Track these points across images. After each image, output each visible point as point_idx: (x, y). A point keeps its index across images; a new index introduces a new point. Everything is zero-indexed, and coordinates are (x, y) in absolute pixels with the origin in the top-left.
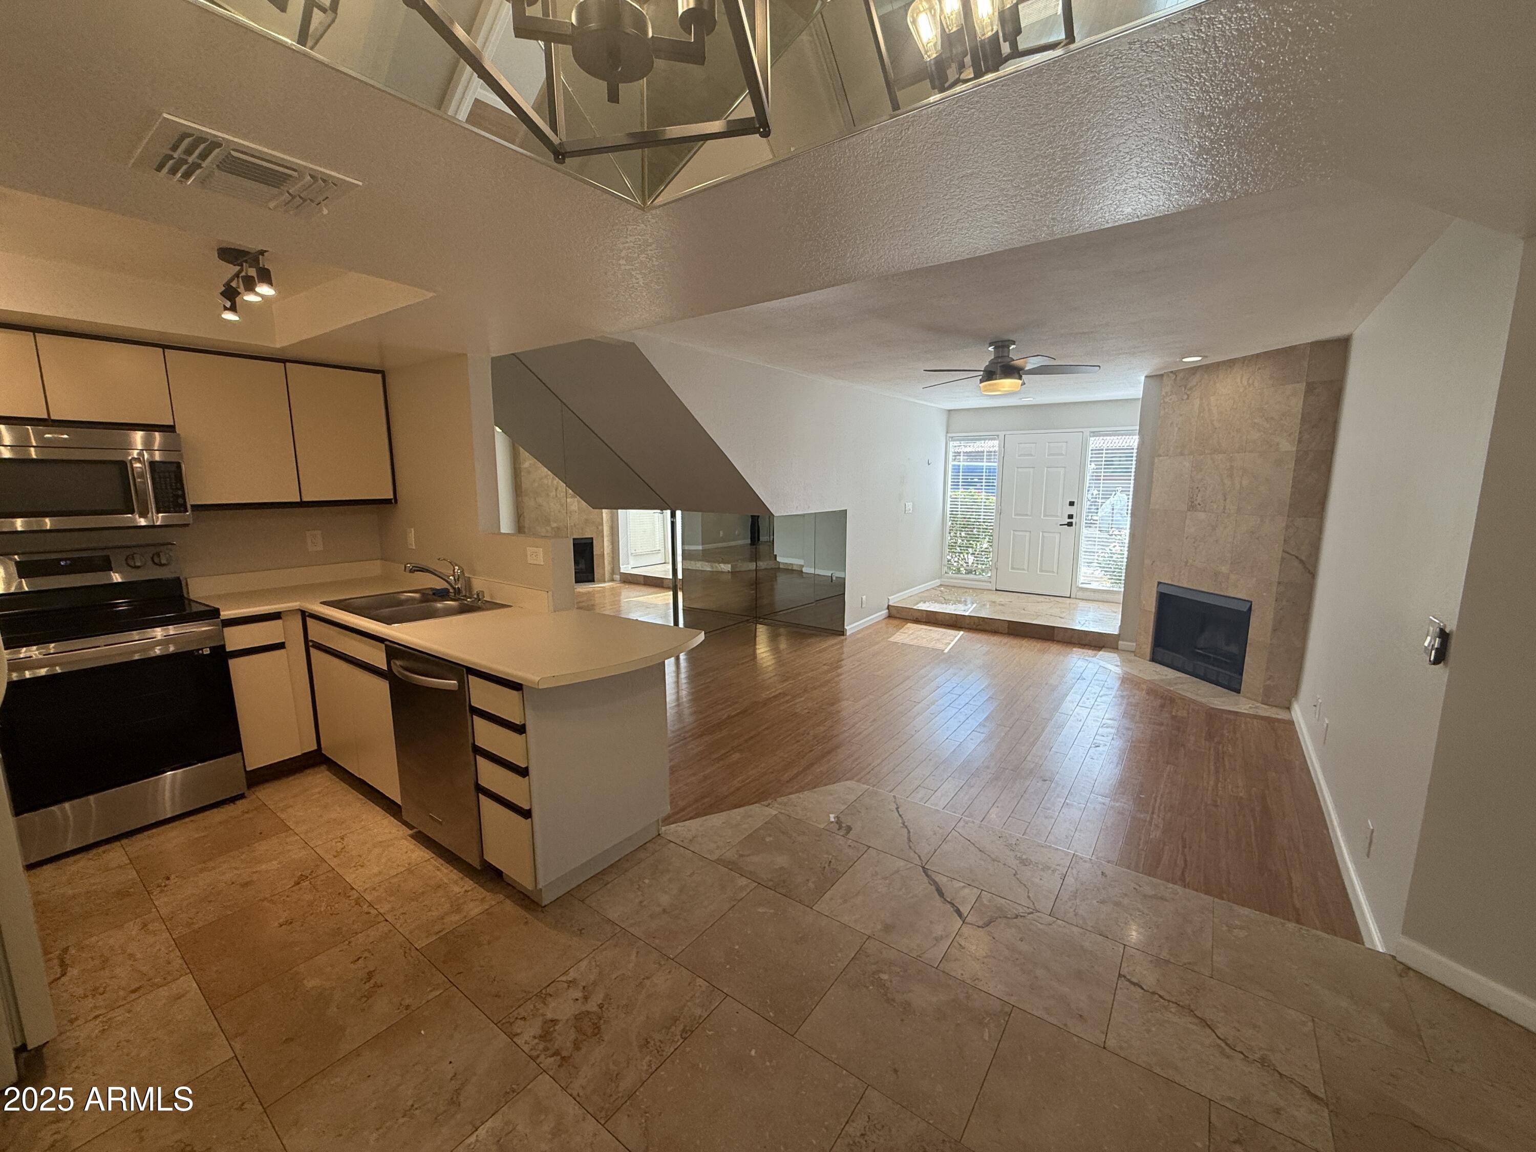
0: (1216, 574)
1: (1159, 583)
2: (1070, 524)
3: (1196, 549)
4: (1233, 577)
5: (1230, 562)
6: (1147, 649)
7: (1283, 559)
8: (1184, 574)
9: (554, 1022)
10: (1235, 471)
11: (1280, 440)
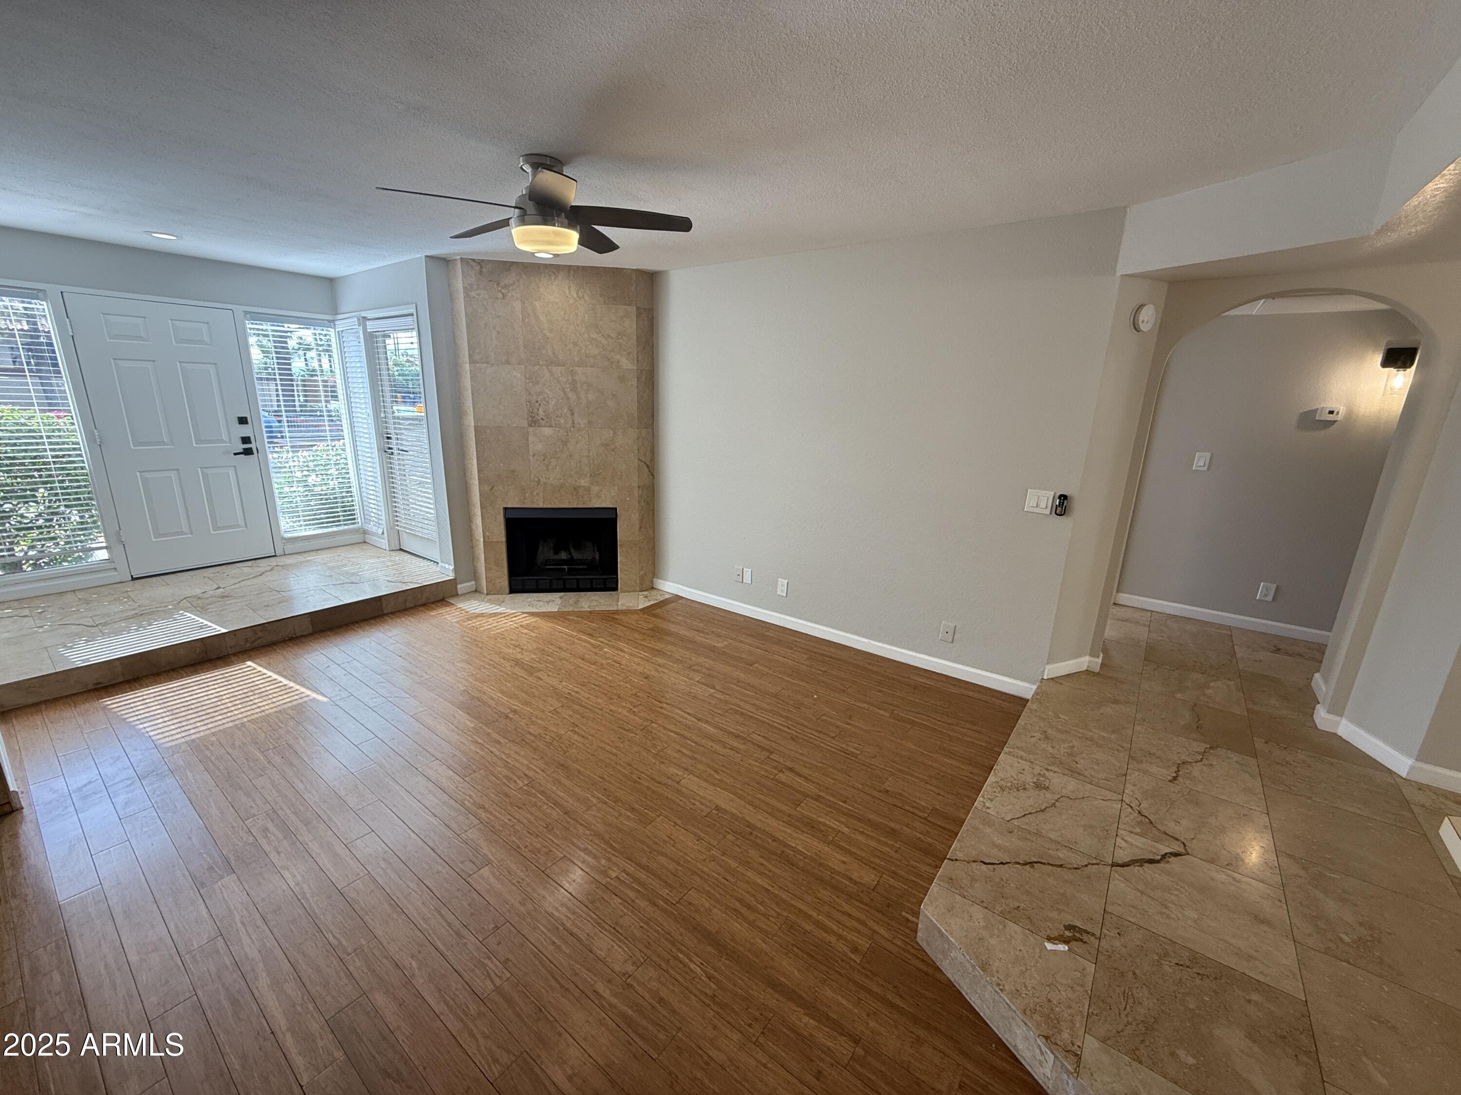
0: (576, 489)
1: (505, 509)
2: (248, 452)
3: (547, 466)
4: (595, 489)
5: (589, 475)
6: (505, 582)
7: (639, 465)
8: (538, 494)
10: (579, 385)
11: (618, 357)
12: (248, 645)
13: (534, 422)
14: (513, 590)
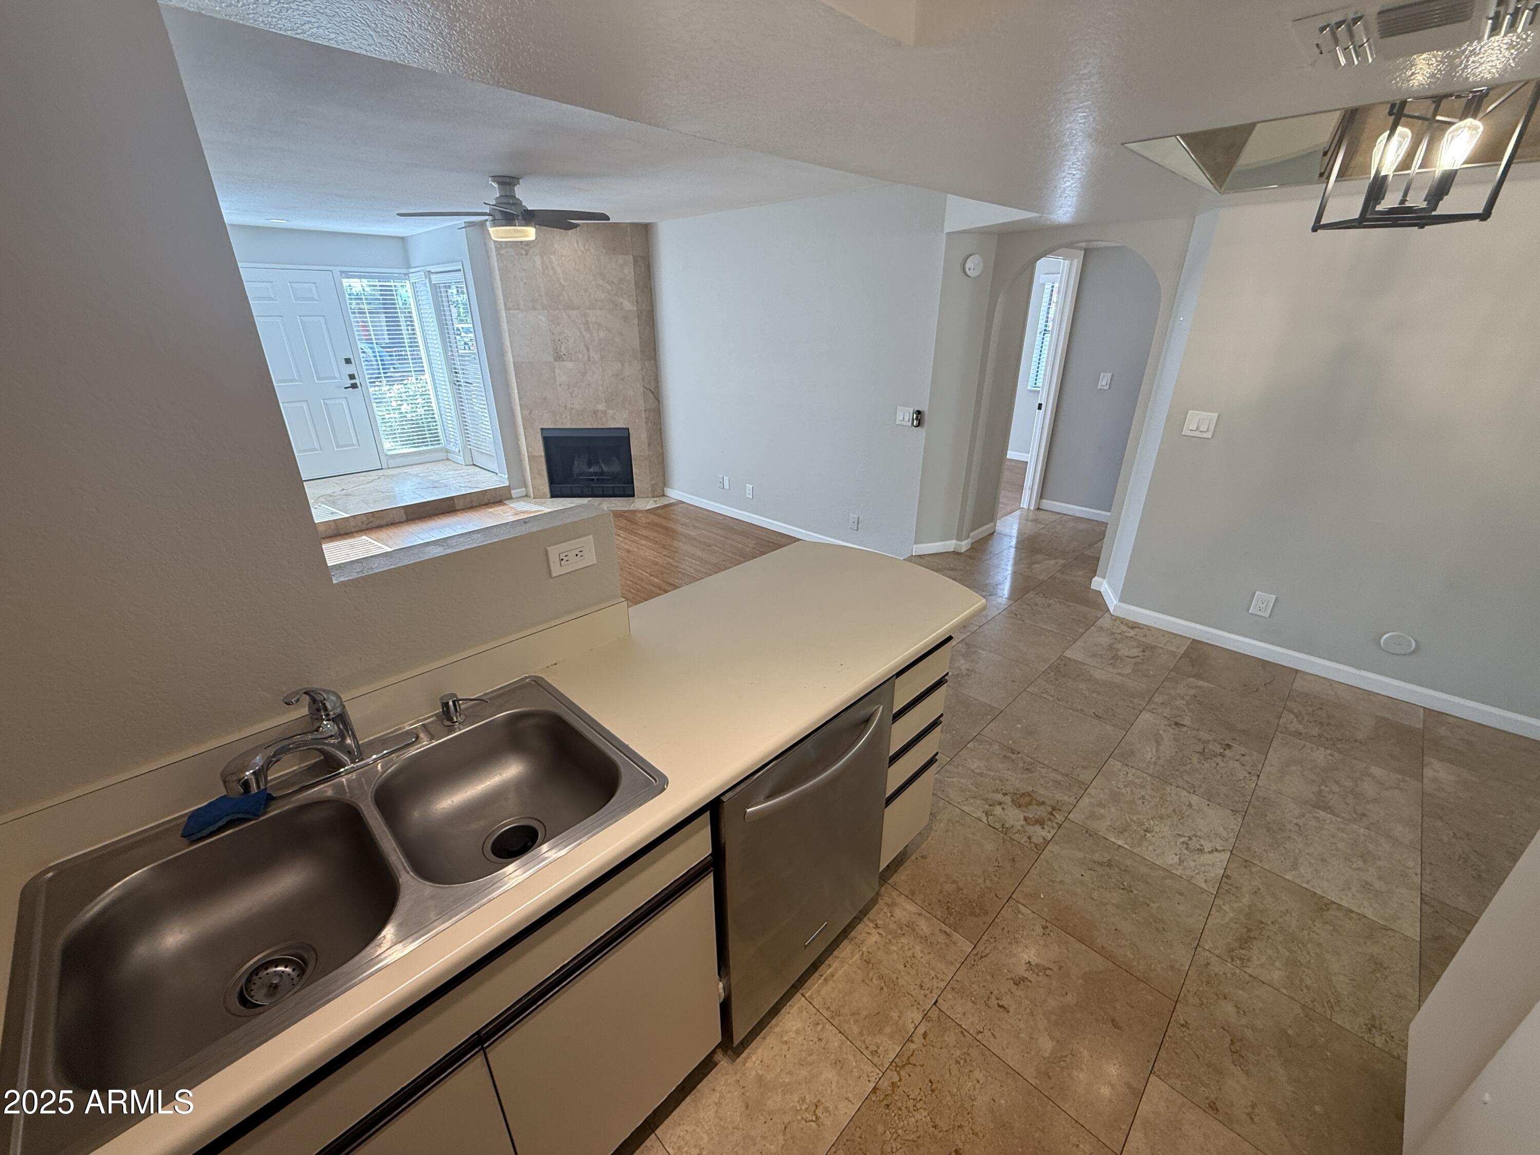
0: (595, 412)
1: (542, 429)
2: (354, 386)
3: (571, 394)
4: (610, 412)
5: (605, 401)
6: (546, 489)
7: (644, 392)
8: (566, 417)
9: (1026, 819)
10: (591, 325)
11: (621, 300)
12: (364, 526)
13: (558, 358)
14: (553, 496)
